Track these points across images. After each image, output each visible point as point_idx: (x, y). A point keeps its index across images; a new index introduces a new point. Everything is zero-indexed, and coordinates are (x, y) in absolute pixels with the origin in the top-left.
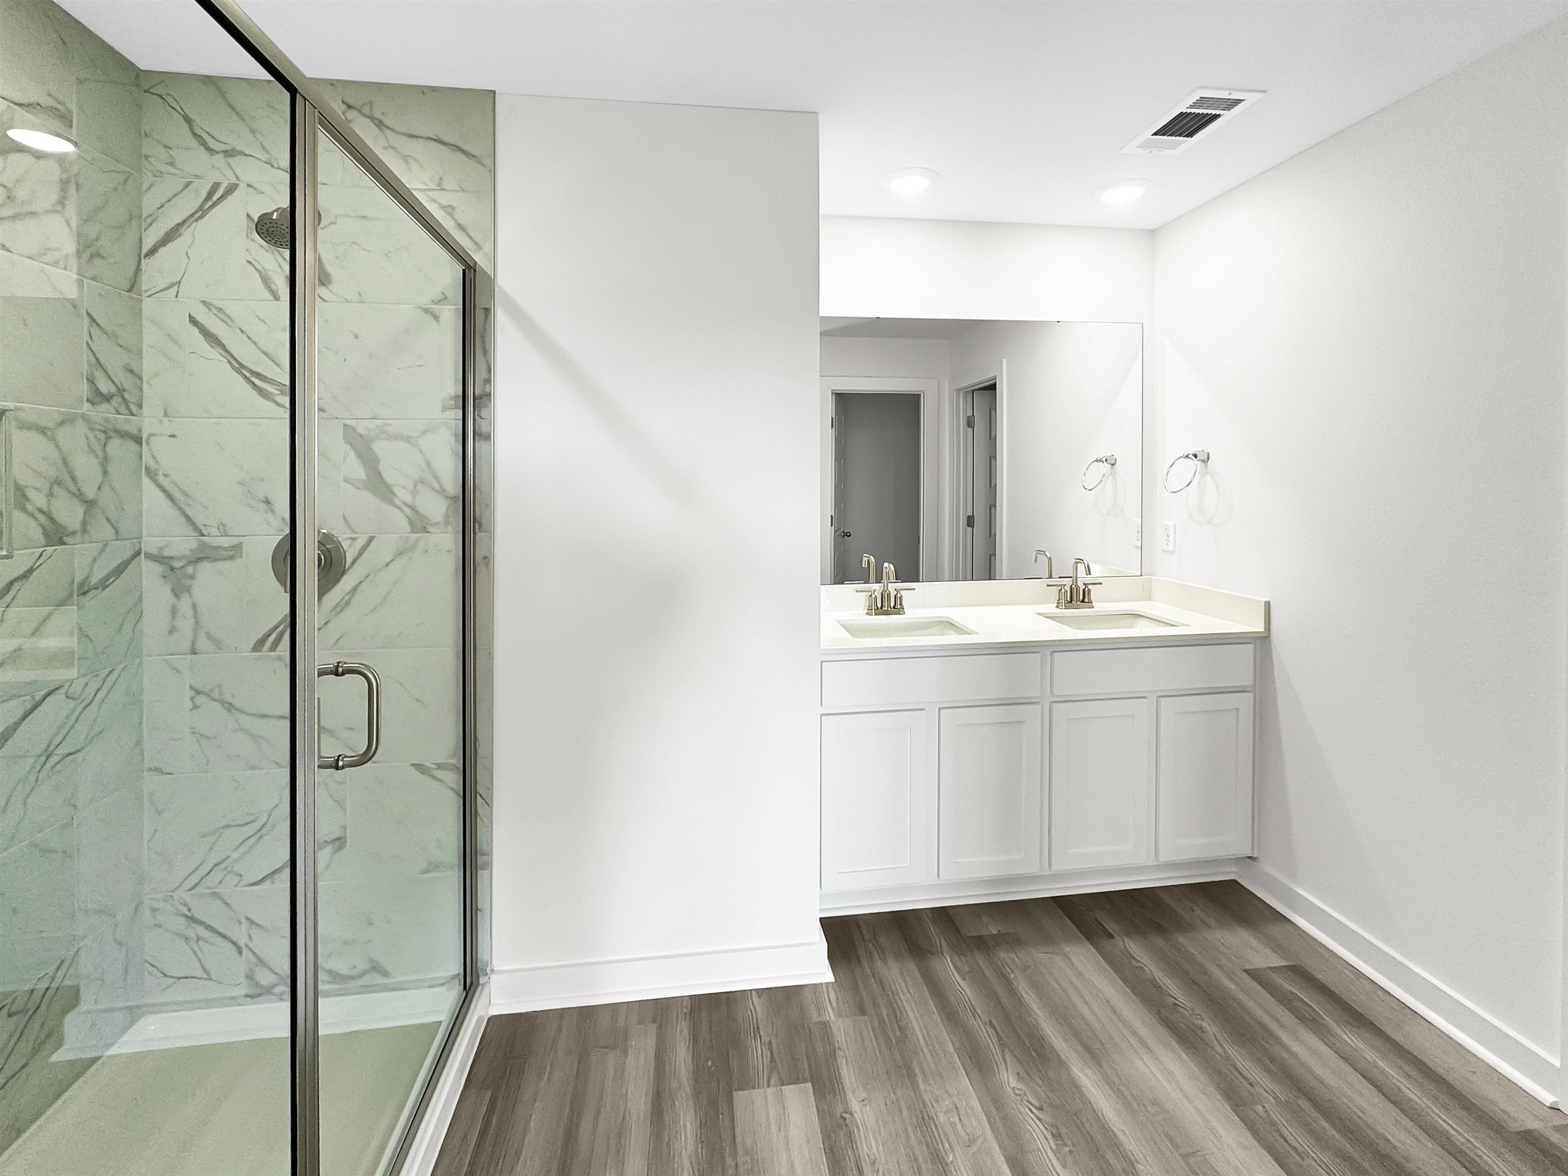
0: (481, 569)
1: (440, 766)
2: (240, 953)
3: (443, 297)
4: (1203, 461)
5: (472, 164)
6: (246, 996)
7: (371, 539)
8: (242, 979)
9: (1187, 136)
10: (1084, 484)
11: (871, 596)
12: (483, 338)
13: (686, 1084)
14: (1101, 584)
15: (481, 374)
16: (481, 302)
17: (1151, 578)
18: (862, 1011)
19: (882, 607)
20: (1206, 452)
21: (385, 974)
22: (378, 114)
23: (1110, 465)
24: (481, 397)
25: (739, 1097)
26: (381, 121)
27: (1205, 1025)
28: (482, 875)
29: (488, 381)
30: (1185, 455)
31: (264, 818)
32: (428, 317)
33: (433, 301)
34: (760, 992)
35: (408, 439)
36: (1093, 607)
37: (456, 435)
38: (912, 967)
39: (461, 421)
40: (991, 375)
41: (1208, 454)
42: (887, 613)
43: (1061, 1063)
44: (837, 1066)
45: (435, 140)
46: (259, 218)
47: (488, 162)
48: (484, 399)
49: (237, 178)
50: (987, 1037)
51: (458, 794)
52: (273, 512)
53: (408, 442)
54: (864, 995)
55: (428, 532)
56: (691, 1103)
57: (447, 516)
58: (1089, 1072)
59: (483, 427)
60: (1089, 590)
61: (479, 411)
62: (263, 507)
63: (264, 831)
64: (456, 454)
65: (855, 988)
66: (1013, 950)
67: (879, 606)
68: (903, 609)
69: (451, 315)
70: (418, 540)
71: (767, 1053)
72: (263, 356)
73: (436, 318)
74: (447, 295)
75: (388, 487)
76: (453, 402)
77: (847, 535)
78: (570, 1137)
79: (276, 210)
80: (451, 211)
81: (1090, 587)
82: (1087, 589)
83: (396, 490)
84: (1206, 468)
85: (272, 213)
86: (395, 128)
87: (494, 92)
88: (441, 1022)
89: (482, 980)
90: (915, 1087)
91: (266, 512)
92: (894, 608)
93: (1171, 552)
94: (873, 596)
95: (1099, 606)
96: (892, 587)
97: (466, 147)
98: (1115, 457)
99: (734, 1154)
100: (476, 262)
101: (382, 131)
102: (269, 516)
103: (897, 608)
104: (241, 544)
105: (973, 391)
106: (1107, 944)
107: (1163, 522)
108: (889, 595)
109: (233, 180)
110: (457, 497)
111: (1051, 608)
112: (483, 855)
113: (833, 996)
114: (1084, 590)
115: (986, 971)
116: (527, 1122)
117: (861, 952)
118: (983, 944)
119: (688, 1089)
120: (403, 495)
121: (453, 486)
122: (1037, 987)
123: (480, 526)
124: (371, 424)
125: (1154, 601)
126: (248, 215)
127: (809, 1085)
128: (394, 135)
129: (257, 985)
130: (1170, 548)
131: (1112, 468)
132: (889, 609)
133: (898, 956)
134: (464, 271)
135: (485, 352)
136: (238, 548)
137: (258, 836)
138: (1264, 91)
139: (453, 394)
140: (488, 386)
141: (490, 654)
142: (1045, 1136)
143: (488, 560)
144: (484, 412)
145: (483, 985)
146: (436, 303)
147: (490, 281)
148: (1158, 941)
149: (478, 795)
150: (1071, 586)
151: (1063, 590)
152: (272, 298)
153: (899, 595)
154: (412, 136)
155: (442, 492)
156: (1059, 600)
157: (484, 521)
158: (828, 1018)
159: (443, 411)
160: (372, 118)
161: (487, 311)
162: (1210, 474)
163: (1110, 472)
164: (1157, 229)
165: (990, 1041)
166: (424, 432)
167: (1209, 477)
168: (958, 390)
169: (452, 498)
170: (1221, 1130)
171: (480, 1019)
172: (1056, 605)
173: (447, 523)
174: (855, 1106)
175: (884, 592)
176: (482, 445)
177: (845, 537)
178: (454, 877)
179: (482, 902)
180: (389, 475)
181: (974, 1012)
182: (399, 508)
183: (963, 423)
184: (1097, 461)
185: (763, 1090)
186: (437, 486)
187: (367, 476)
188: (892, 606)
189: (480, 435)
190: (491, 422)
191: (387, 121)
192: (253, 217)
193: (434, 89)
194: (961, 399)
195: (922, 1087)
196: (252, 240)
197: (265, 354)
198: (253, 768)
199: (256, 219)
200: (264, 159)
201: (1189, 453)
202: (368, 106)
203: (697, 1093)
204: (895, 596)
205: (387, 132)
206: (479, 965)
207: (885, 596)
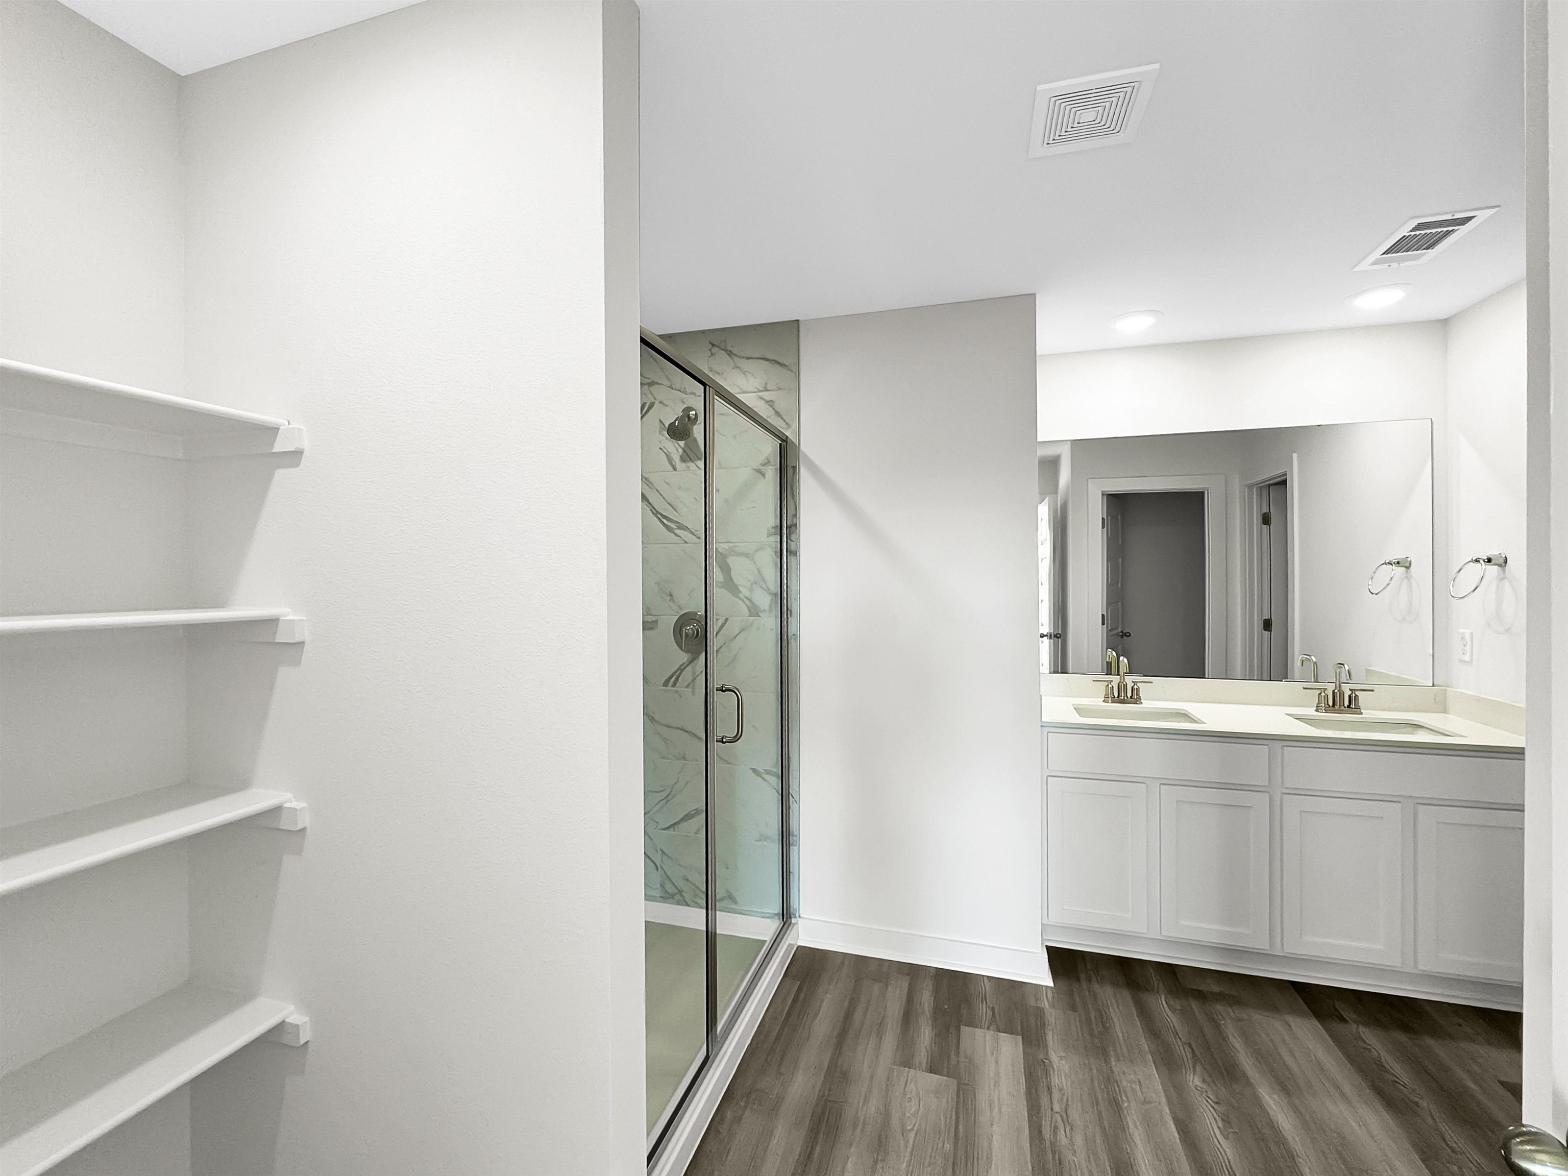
0: (792, 643)
1: (767, 772)
2: (657, 869)
3: (767, 461)
4: (1500, 565)
5: (783, 371)
6: (661, 897)
7: (727, 620)
8: (658, 886)
9: (1427, 248)
10: (1370, 587)
11: (1108, 685)
12: (792, 487)
13: (927, 1011)
14: (1373, 691)
15: (791, 511)
16: (790, 463)
17: (1446, 690)
18: (1074, 1008)
19: (1118, 697)
20: (1504, 556)
21: (735, 902)
22: (729, 348)
23: (1404, 568)
24: (790, 527)
25: (964, 1029)
26: (731, 352)
27: (1424, 1104)
28: (794, 850)
29: (795, 516)
30: (1474, 559)
31: (669, 790)
32: (759, 475)
33: (761, 464)
34: (990, 978)
35: (747, 555)
36: (1362, 714)
37: (776, 552)
38: (1126, 994)
39: (779, 543)
40: (1281, 471)
41: (1506, 557)
42: (1123, 702)
43: (1249, 1083)
44: (1045, 1034)
45: (761, 358)
46: (669, 425)
47: (795, 368)
48: (793, 527)
49: (655, 399)
50: (1182, 1052)
51: (778, 793)
52: (674, 601)
53: (748, 557)
54: (1078, 1000)
55: (759, 616)
56: (930, 1023)
57: (770, 606)
58: (1275, 1097)
59: (793, 546)
60: (1356, 696)
61: (790, 536)
62: (669, 598)
63: (669, 797)
64: (776, 565)
65: (1071, 994)
66: (1231, 1006)
67: (1116, 695)
68: (1140, 699)
69: (772, 473)
70: (753, 622)
71: (990, 1012)
72: (668, 505)
73: (763, 475)
74: (770, 460)
75: (736, 587)
76: (774, 531)
77: (1125, 635)
78: (848, 1017)
79: (676, 420)
80: (772, 404)
81: (1357, 693)
82: (1354, 695)
83: (741, 588)
84: (1504, 571)
85: (675, 422)
86: (738, 354)
87: (798, 320)
88: (766, 941)
89: (793, 921)
90: (1107, 1061)
91: (670, 601)
92: (1131, 697)
93: (1469, 662)
94: (1110, 686)
95: (1368, 714)
96: (1129, 680)
97: (781, 361)
98: (1409, 559)
99: (958, 1054)
100: (787, 437)
101: (731, 357)
102: (671, 604)
103: (1135, 698)
104: (657, 620)
105: (1269, 485)
106: (1339, 1027)
107: (1460, 630)
108: (1125, 686)
109: (653, 400)
110: (776, 594)
111: (1311, 712)
112: (793, 836)
113: (1050, 995)
114: (1350, 697)
115: (1197, 1014)
116: (822, 1002)
117: (1083, 976)
118: (1201, 996)
119: (928, 1016)
120: (745, 592)
121: (774, 587)
122: (1246, 1036)
123: (791, 613)
124: (726, 546)
125: (1449, 714)
126: (660, 420)
127: (1020, 1038)
128: (738, 359)
129: (667, 892)
130: (1467, 658)
131: (1407, 572)
132: (1126, 698)
133: (1115, 984)
134: (780, 444)
135: (793, 497)
136: (656, 622)
137: (665, 800)
138: (1499, 206)
139: (774, 525)
140: (795, 519)
141: (798, 701)
142: (1215, 1118)
143: (797, 636)
144: (793, 537)
145: (794, 924)
146: (763, 466)
147: (797, 448)
148: (1402, 1037)
149: (790, 796)
150: (1334, 691)
151: (1323, 694)
152: (671, 469)
153: (1136, 687)
154: (748, 358)
155: (768, 590)
156: (1319, 703)
157: (794, 611)
158: (1043, 1006)
159: (768, 537)
160: (726, 351)
161: (794, 468)
162: (1508, 579)
163: (1404, 575)
164: (1449, 318)
165: (1184, 1054)
166: (757, 551)
167: (1506, 583)
168: (1250, 487)
169: (773, 594)
170: (1397, 1163)
171: (791, 946)
172: (1315, 708)
173: (770, 611)
174: (1054, 1057)
175: (1120, 683)
176: (792, 559)
177: (1124, 637)
178: (776, 848)
179: (794, 868)
180: (737, 580)
181: (1176, 1034)
182: (743, 601)
183: (1257, 519)
184: (1385, 563)
185: (983, 1031)
186: (765, 588)
187: (725, 579)
188: (1129, 696)
189: (791, 552)
190: (798, 544)
191: (734, 351)
192: (665, 423)
193: (761, 325)
194: (1255, 496)
195: (1113, 1063)
196: (663, 435)
197: (669, 504)
198: (663, 758)
199: (667, 426)
200: (668, 385)
201: (1480, 557)
202: (723, 343)
203: (935, 1019)
204: (1132, 688)
205: (735, 358)
206: (792, 910)
207: (1122, 687)
